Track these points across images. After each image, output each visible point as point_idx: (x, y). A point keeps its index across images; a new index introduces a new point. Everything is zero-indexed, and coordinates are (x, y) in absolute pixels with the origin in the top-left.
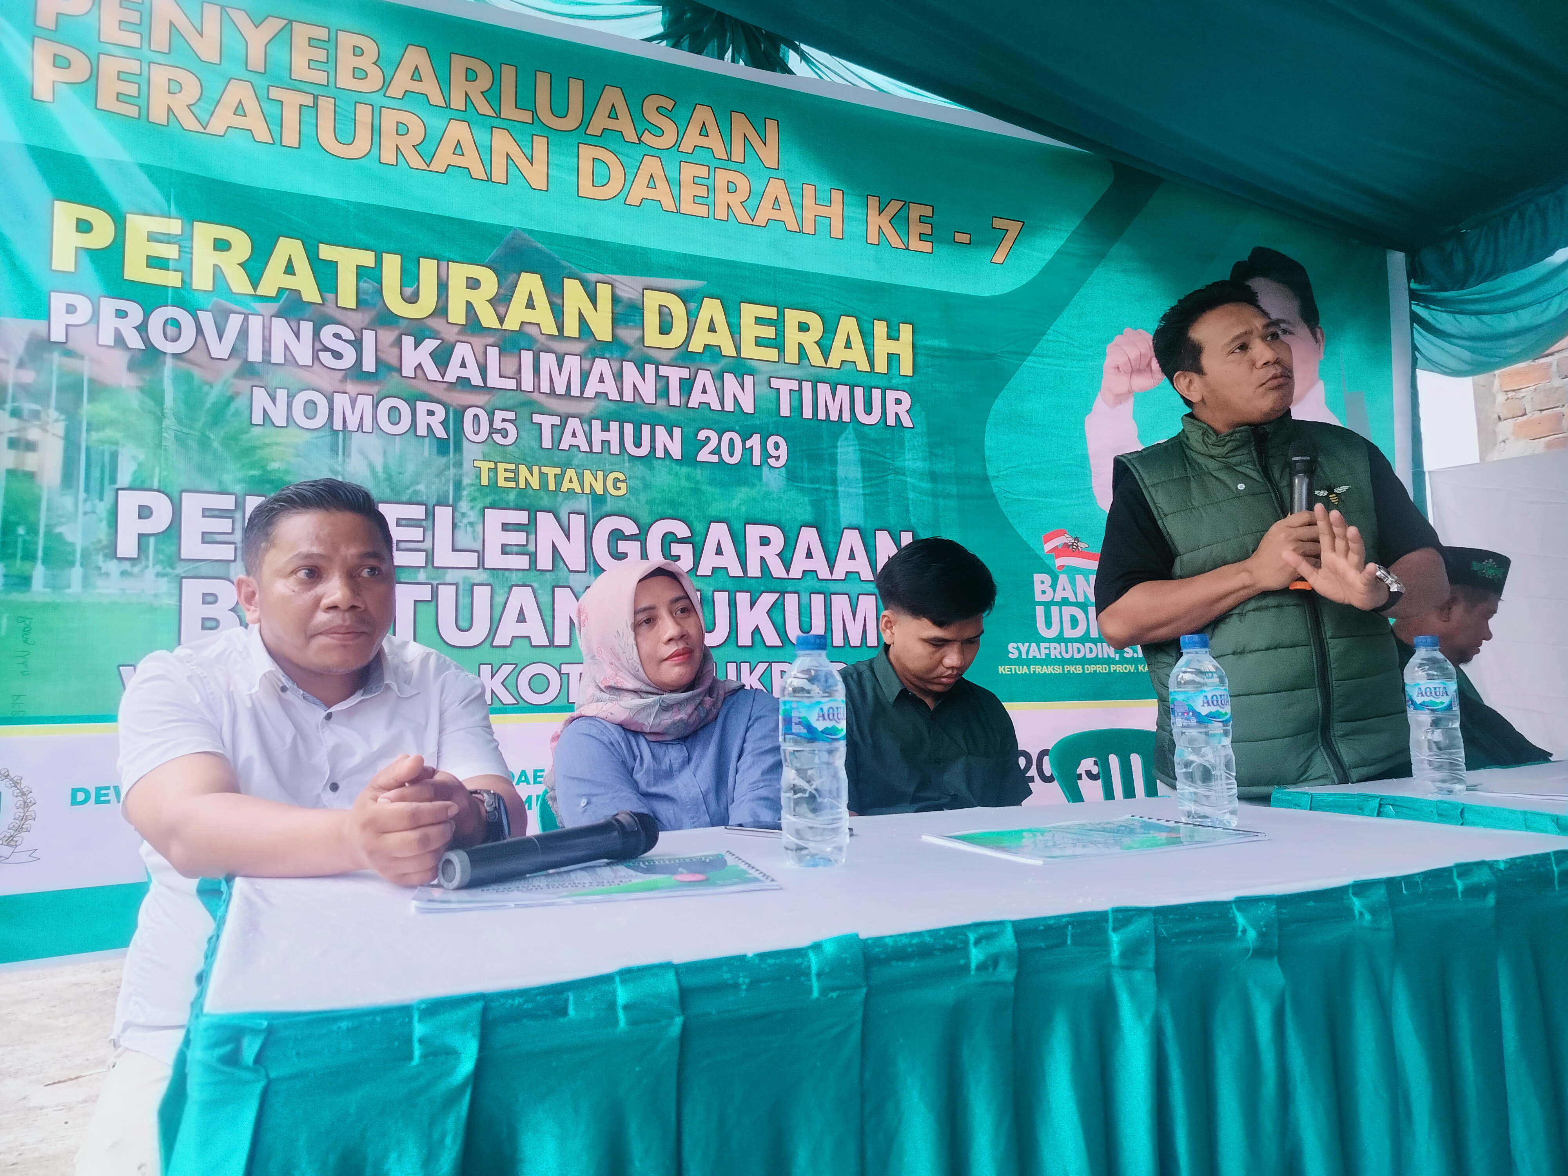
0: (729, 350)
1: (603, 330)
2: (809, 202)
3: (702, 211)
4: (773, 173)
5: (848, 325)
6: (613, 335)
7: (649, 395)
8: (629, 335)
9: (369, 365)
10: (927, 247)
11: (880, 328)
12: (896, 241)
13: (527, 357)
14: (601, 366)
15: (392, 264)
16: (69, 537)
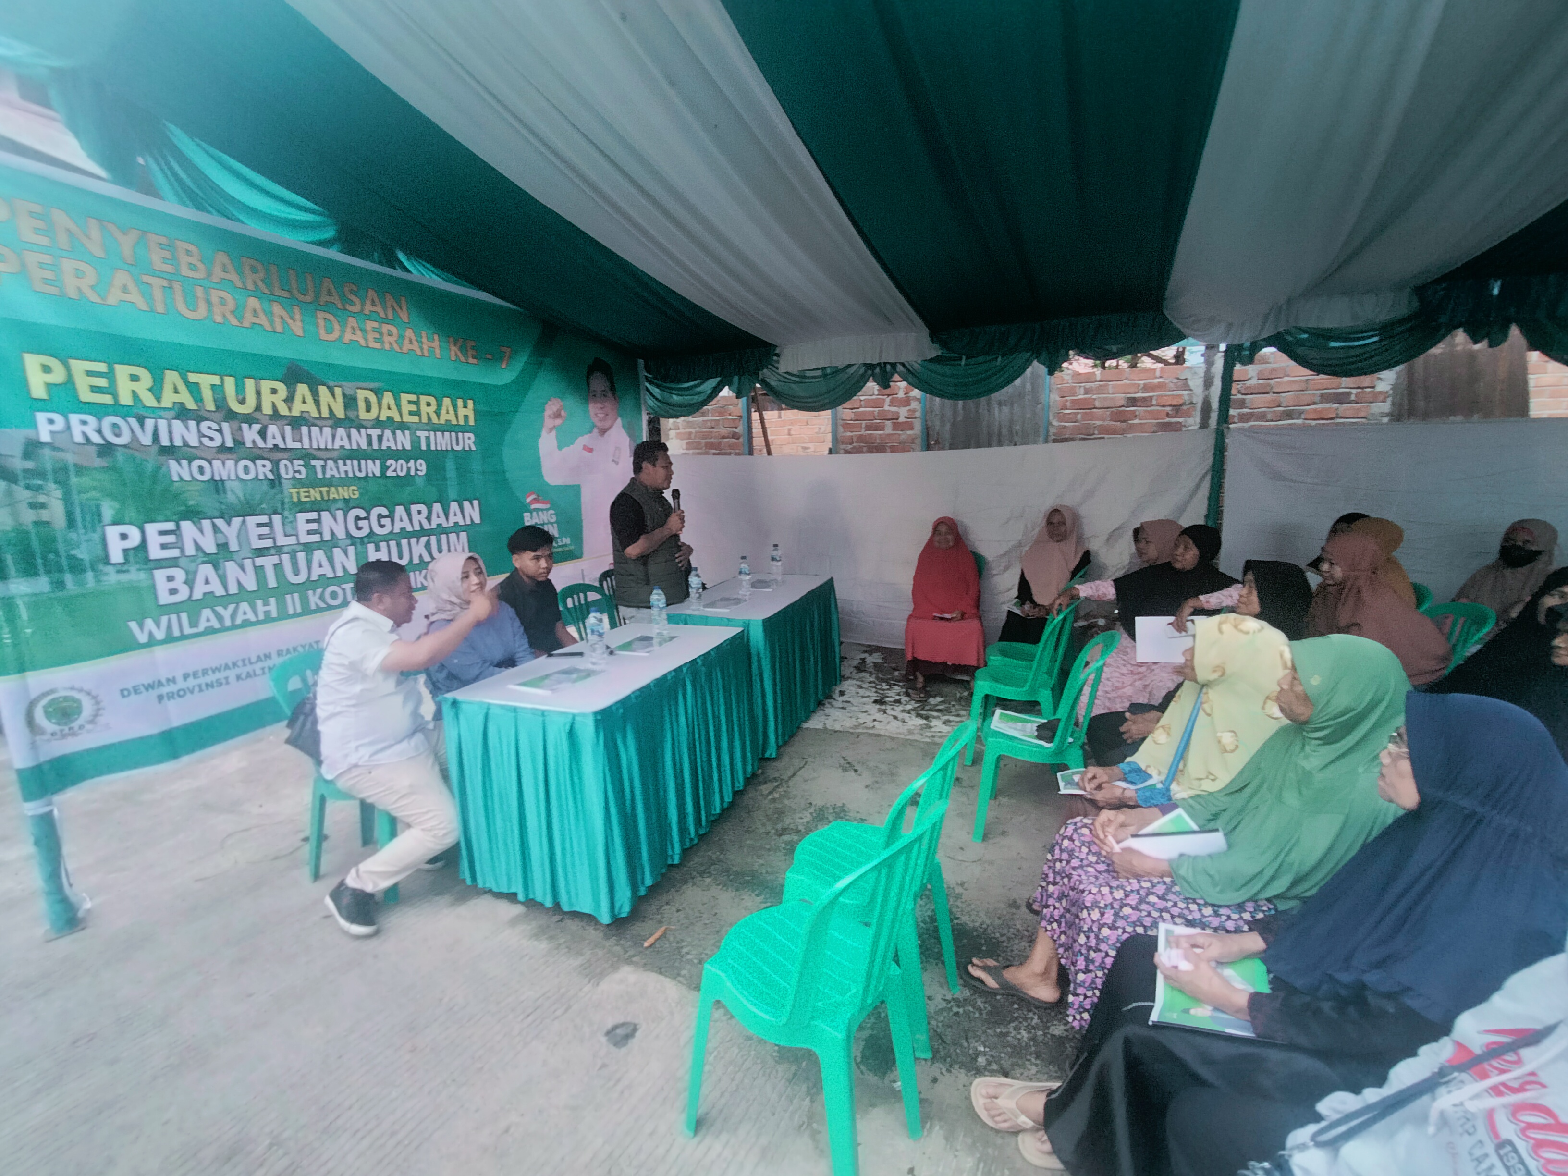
0: (397, 418)
1: (340, 413)
2: (424, 340)
3: (378, 346)
4: (408, 326)
5: (447, 401)
6: (346, 415)
7: (364, 446)
8: (352, 414)
9: (229, 443)
10: (475, 361)
11: (460, 403)
12: (463, 359)
13: (304, 429)
14: (341, 431)
15: (230, 383)
16: (80, 556)
